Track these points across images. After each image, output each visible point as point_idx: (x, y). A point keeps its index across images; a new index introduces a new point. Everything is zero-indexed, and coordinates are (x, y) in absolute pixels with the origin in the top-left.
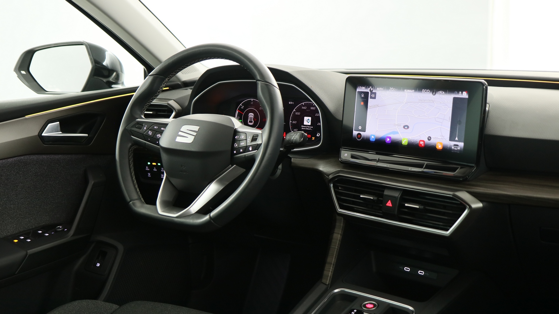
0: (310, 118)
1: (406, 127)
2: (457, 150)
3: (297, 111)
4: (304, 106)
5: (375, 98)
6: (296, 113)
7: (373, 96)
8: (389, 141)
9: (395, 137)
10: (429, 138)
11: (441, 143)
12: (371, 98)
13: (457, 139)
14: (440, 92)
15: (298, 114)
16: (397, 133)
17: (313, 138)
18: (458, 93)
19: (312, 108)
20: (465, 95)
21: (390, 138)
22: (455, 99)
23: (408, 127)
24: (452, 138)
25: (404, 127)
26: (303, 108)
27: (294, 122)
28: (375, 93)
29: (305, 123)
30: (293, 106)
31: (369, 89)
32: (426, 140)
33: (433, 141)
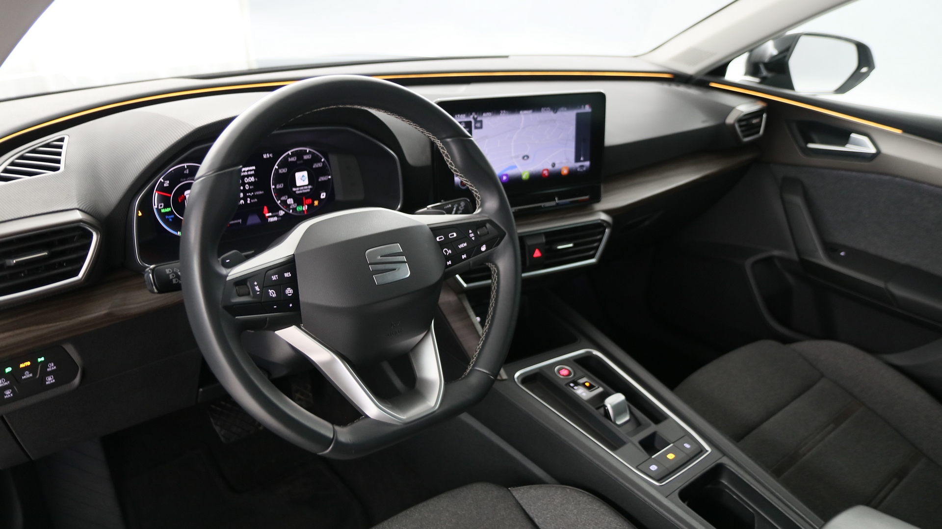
0: (305, 173)
1: (525, 157)
2: (584, 171)
3: (280, 166)
4: (291, 156)
5: (481, 127)
6: (280, 171)
7: (478, 125)
8: (506, 179)
9: (512, 172)
10: (554, 165)
11: (566, 168)
12: (476, 128)
13: (582, 159)
14: (562, 109)
15: (284, 170)
16: (515, 167)
17: (316, 203)
18: (581, 107)
19: (306, 157)
20: (587, 109)
21: (506, 175)
22: (579, 116)
23: (528, 157)
24: (577, 160)
25: (523, 158)
26: (290, 160)
27: (279, 186)
28: (481, 122)
29: (299, 183)
30: (272, 161)
31: (472, 116)
32: (550, 167)
33: (557, 167)
